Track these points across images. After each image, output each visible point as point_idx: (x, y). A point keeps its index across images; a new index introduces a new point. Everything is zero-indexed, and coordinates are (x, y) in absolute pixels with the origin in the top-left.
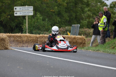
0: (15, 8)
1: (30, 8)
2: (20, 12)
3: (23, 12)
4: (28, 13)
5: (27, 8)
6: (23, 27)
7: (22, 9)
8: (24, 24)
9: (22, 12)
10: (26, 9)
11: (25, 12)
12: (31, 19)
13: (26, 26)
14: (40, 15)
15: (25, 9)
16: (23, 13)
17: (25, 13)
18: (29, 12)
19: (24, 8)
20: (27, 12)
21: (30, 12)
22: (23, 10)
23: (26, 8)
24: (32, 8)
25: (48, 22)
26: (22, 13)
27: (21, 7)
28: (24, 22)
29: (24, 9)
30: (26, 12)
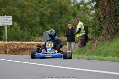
1: (9, 18)
3: (2, 22)
6: (3, 37)
8: (3, 34)
9: (0, 22)
10: (5, 18)
11: (3, 22)
12: (11, 29)
13: (5, 37)
15: (4, 19)
17: (4, 23)
18: (8, 22)
19: (3, 18)
20: (6, 22)
23: (4, 18)
28: (3, 33)
29: (2, 19)
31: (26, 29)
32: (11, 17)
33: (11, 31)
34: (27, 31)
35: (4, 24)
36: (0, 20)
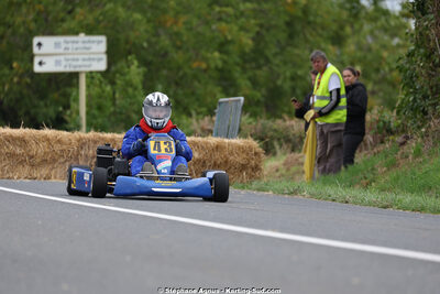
0: (36, 40)
1: (93, 42)
2: (55, 58)
3: (70, 57)
4: (87, 63)
5: (84, 42)
6: (70, 116)
7: (63, 46)
8: (72, 104)
9: (62, 58)
10: (80, 45)
11: (73, 60)
12: (100, 87)
13: (78, 113)
15: (75, 46)
16: (67, 60)
17: (75, 63)
18: (90, 59)
19: (73, 42)
20: (84, 60)
21: (93, 59)
22: (67, 49)
23: (77, 42)
24: (101, 42)
26: (64, 63)
27: (61, 39)
28: (72, 98)
29: (70, 45)
30: (77, 60)
32: (103, 38)
35: (75, 67)
36: (61, 51)
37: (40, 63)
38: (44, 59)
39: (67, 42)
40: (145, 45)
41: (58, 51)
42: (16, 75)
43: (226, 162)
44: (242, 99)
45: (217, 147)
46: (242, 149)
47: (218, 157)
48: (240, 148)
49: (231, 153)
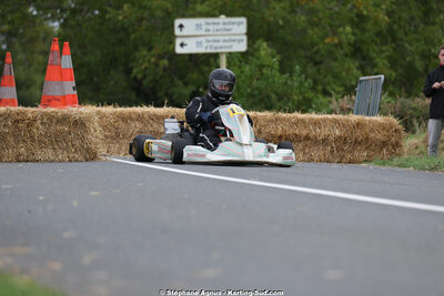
0: (178, 22)
1: (234, 23)
2: (196, 39)
3: (209, 38)
4: (227, 44)
5: (224, 24)
7: (204, 27)
9: (203, 39)
10: (221, 26)
11: (214, 41)
12: (240, 67)
14: (270, 50)
15: (216, 27)
16: (208, 41)
17: (215, 44)
18: (230, 41)
19: (214, 24)
20: (225, 41)
21: (234, 41)
22: (208, 30)
23: (218, 24)
24: (242, 23)
25: (303, 76)
26: (205, 44)
27: (202, 21)
29: (211, 27)
30: (218, 41)
31: (297, 67)
32: (244, 20)
33: (242, 72)
34: (300, 75)
35: (216, 48)
36: (202, 32)
37: (182, 45)
38: (186, 41)
39: (208, 24)
40: (281, 23)
41: (199, 33)
42: (154, 56)
43: (367, 139)
44: (383, 77)
45: (358, 124)
46: (382, 127)
47: (359, 134)
48: (380, 125)
49: (372, 131)
